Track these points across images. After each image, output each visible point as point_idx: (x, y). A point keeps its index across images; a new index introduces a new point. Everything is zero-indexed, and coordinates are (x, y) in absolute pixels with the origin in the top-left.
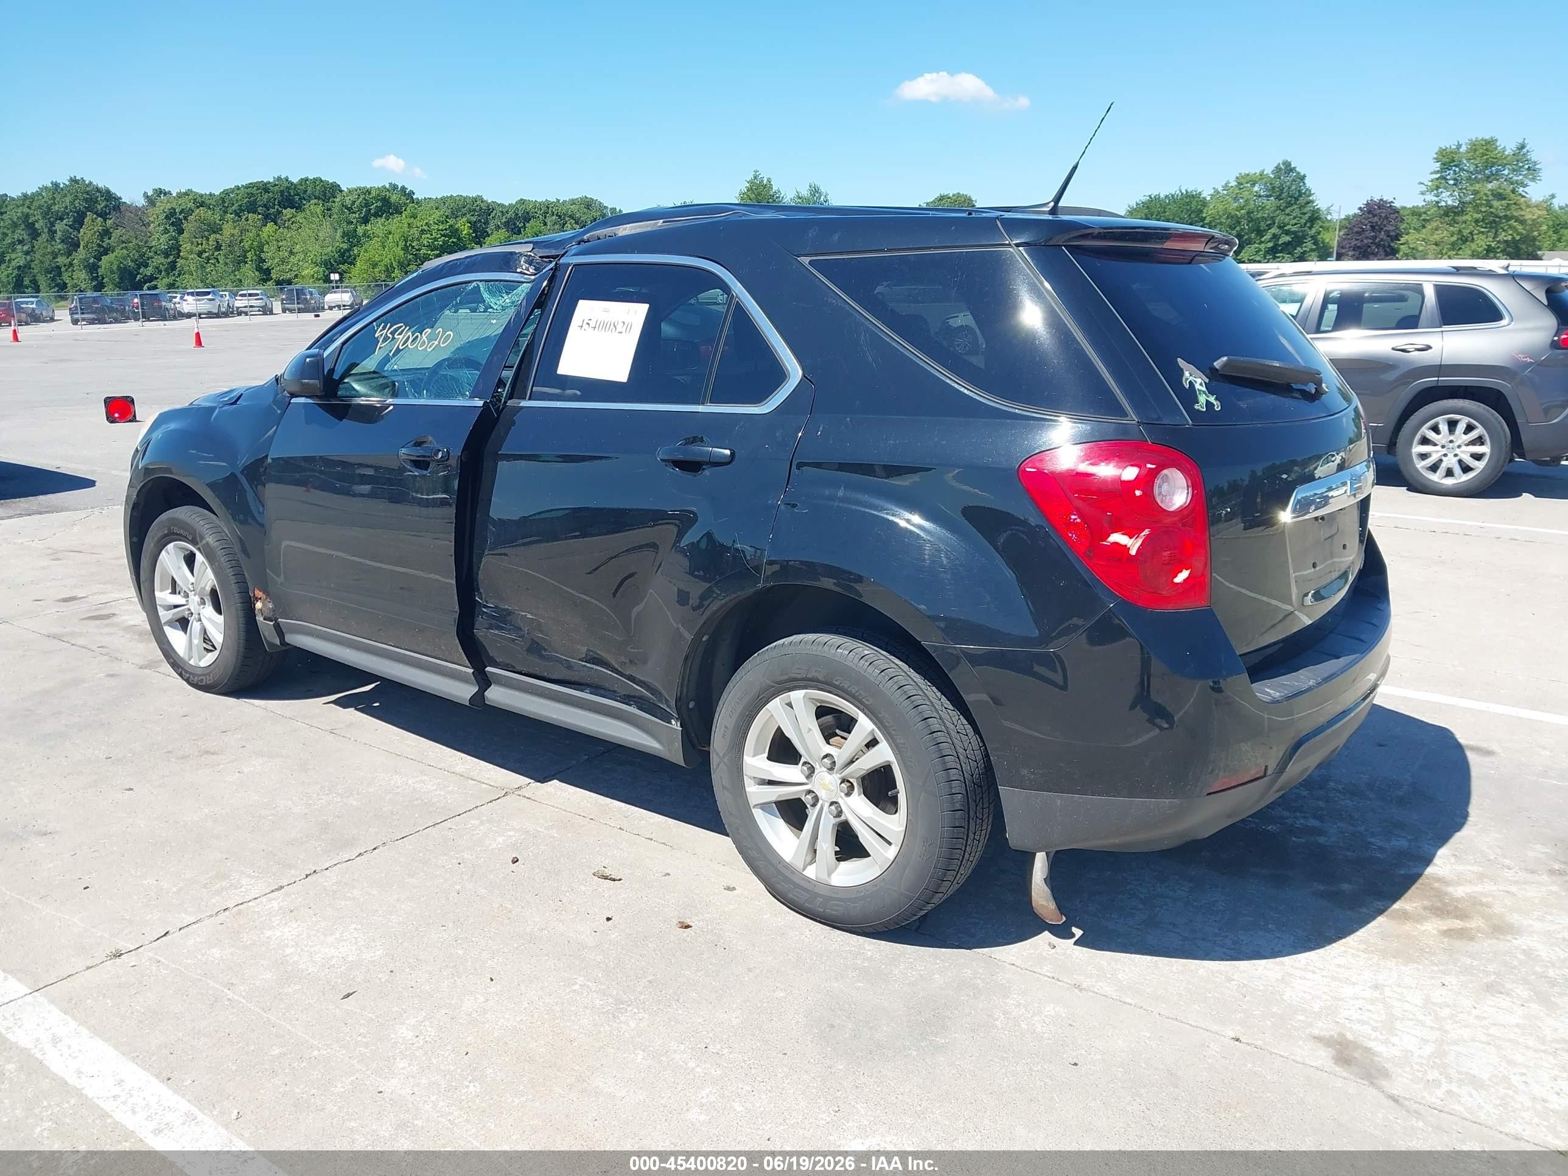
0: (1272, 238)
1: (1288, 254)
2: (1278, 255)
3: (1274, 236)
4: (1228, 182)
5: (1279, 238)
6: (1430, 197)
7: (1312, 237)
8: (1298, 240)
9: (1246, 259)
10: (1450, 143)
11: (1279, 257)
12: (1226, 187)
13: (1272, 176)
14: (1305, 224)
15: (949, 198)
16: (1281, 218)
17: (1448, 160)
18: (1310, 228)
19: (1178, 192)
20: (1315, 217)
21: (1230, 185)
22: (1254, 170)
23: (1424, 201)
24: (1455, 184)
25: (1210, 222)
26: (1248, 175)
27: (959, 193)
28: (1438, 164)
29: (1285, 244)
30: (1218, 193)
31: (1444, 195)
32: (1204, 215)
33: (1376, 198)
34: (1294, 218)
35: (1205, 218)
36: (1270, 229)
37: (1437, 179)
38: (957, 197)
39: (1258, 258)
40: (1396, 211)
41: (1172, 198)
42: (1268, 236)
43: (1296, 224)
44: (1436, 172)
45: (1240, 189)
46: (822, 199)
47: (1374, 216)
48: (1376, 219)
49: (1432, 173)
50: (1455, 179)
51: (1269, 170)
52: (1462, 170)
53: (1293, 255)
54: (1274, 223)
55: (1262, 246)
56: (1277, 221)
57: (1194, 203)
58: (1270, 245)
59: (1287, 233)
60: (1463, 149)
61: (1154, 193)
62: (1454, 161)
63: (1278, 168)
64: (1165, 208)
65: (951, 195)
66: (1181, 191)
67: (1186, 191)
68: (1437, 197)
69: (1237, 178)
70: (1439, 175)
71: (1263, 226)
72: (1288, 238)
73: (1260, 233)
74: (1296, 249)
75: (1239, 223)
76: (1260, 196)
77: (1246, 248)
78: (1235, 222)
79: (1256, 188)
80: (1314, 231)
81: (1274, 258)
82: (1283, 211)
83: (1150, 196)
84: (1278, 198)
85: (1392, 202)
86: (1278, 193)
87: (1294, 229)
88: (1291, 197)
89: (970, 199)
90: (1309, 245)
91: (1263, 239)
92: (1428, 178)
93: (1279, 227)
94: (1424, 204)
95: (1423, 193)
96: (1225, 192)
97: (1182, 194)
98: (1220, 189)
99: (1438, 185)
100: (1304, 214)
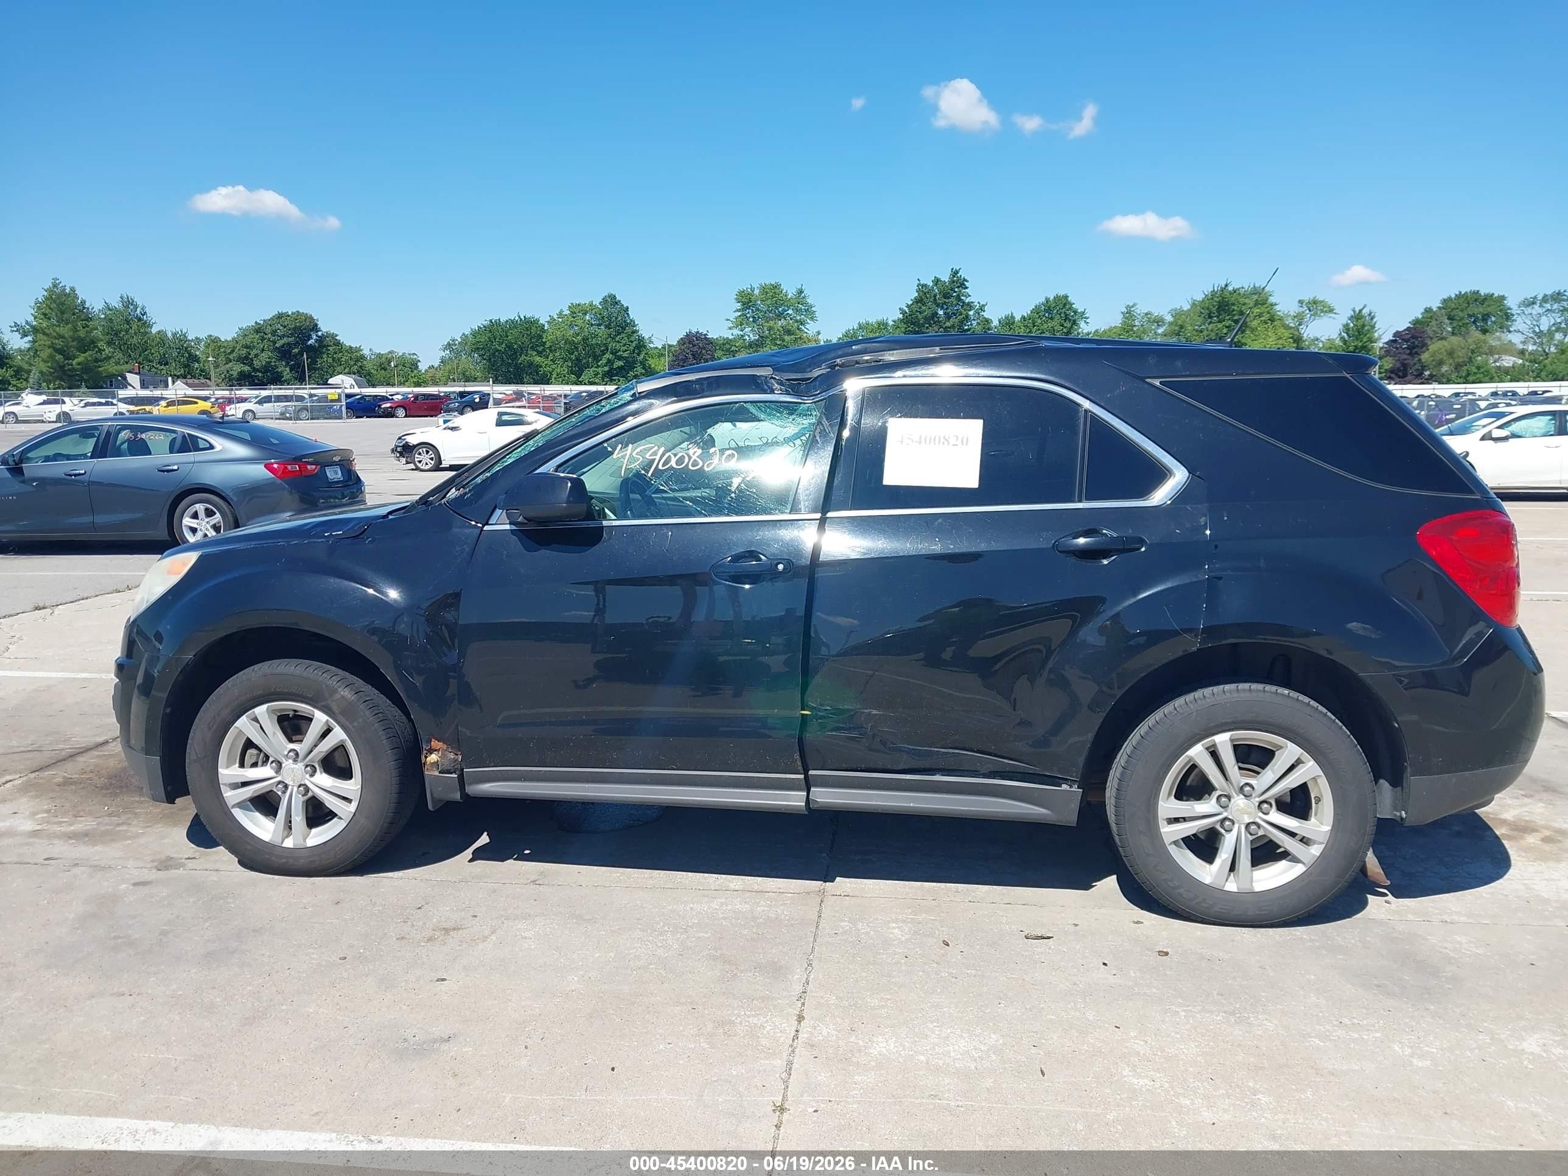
0: (607, 363)
1: (622, 377)
2: (614, 378)
3: (609, 361)
4: (562, 311)
5: (614, 363)
6: (736, 332)
7: (641, 362)
8: (629, 365)
9: (586, 382)
10: (745, 286)
11: (615, 380)
12: (560, 315)
13: (601, 307)
14: (634, 351)
15: (289, 316)
16: (612, 345)
17: (746, 301)
18: (639, 354)
19: (517, 318)
20: (641, 345)
21: (564, 313)
22: (584, 301)
23: (732, 335)
24: (753, 321)
25: (551, 346)
26: (579, 305)
27: (298, 312)
28: (739, 304)
29: (621, 368)
30: (554, 320)
31: (747, 330)
32: (544, 340)
33: (694, 331)
34: (624, 345)
35: (546, 342)
36: (604, 355)
37: (740, 316)
38: (297, 316)
39: (597, 381)
40: (710, 342)
41: (513, 324)
42: (604, 361)
43: (626, 351)
44: (738, 310)
45: (574, 317)
46: (138, 312)
47: (694, 346)
48: (695, 349)
49: (735, 312)
50: (753, 317)
51: (597, 302)
52: (758, 309)
53: (627, 379)
54: (608, 350)
55: (600, 370)
56: (609, 348)
57: (534, 328)
58: (606, 369)
59: (620, 358)
60: (757, 292)
61: (495, 318)
62: (751, 301)
63: (605, 300)
64: (506, 333)
65: (290, 313)
66: (519, 317)
67: (525, 317)
68: (742, 331)
69: (570, 307)
70: (740, 314)
71: (598, 353)
72: (621, 363)
73: (597, 358)
74: (628, 373)
75: (576, 348)
76: (592, 325)
77: (586, 372)
78: (572, 347)
79: (587, 317)
80: (642, 356)
81: (611, 380)
82: (613, 339)
83: (491, 321)
84: (608, 327)
85: (706, 334)
86: (607, 323)
87: (625, 355)
88: (618, 326)
89: (311, 318)
90: (639, 370)
91: (599, 364)
92: (733, 316)
93: (612, 353)
94: (732, 337)
95: (730, 328)
96: (560, 320)
97: (521, 320)
98: (555, 317)
99: (740, 323)
100: (632, 342)
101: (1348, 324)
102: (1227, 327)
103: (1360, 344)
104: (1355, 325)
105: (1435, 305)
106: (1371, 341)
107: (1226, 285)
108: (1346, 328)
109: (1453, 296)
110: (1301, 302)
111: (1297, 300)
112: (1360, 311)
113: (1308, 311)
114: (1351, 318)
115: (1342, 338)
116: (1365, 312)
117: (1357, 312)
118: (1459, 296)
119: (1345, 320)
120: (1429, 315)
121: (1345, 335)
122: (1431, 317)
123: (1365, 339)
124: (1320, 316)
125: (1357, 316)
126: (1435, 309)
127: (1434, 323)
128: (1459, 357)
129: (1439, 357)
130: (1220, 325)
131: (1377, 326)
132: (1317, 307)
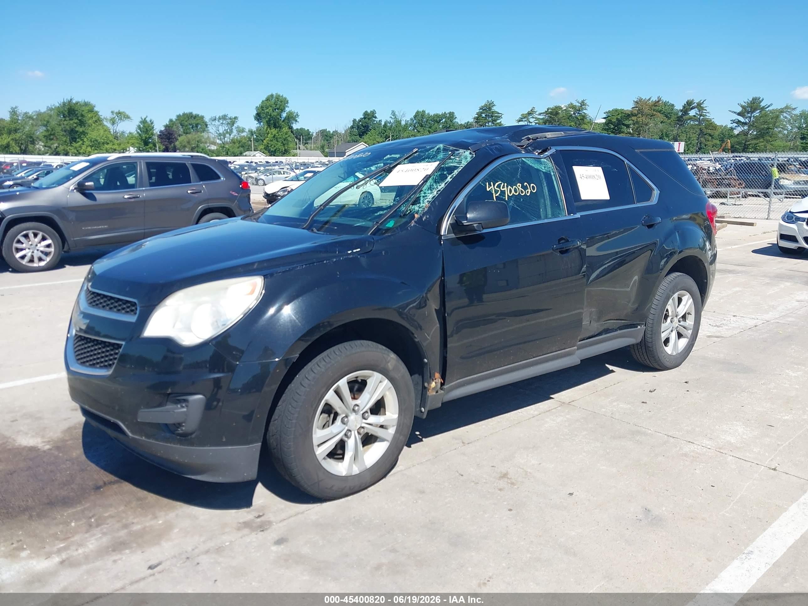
101: (139, 126)
102: (75, 123)
103: (148, 136)
104: (144, 126)
105: (174, 118)
106: (153, 134)
107: (71, 100)
108: (139, 127)
109: (181, 114)
110: (112, 112)
111: (111, 111)
112: (145, 119)
113: (116, 117)
114: (141, 122)
115: (138, 132)
116: (148, 120)
117: (143, 119)
118: (184, 114)
119: (138, 123)
120: (172, 123)
121: (139, 131)
122: (173, 124)
123: (150, 134)
124: (123, 121)
125: (144, 122)
126: (174, 120)
127: (174, 127)
128: (192, 144)
129: (184, 144)
130: (71, 122)
131: (155, 127)
132: (122, 116)
